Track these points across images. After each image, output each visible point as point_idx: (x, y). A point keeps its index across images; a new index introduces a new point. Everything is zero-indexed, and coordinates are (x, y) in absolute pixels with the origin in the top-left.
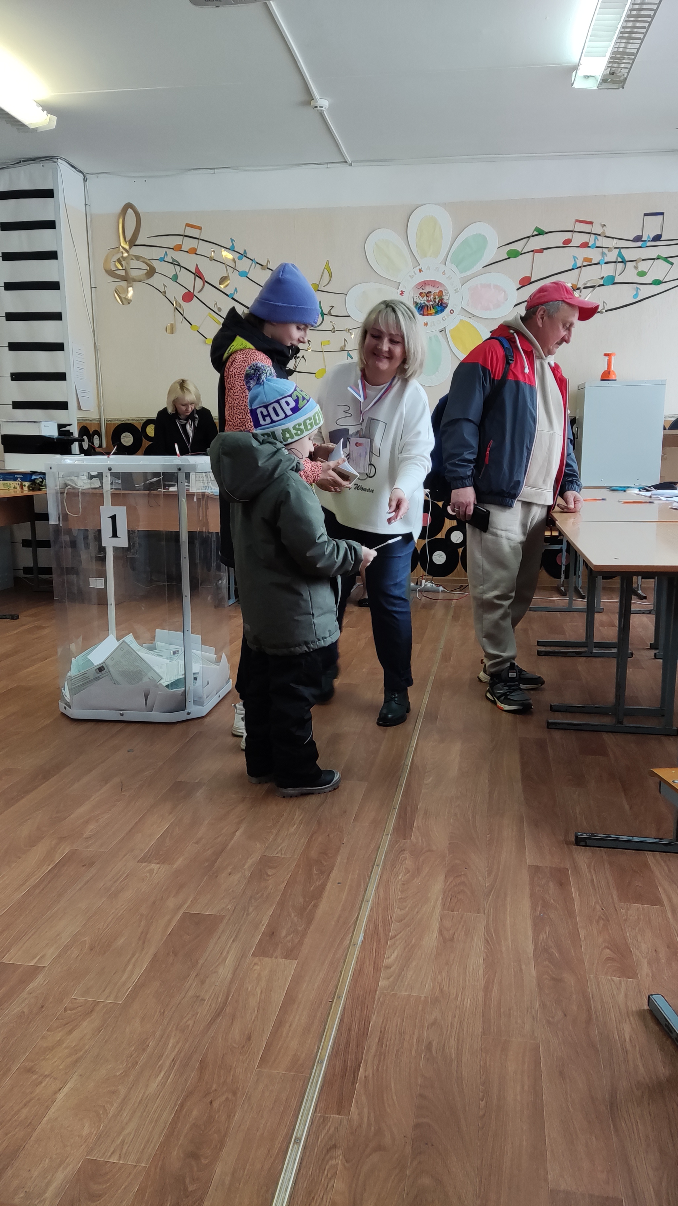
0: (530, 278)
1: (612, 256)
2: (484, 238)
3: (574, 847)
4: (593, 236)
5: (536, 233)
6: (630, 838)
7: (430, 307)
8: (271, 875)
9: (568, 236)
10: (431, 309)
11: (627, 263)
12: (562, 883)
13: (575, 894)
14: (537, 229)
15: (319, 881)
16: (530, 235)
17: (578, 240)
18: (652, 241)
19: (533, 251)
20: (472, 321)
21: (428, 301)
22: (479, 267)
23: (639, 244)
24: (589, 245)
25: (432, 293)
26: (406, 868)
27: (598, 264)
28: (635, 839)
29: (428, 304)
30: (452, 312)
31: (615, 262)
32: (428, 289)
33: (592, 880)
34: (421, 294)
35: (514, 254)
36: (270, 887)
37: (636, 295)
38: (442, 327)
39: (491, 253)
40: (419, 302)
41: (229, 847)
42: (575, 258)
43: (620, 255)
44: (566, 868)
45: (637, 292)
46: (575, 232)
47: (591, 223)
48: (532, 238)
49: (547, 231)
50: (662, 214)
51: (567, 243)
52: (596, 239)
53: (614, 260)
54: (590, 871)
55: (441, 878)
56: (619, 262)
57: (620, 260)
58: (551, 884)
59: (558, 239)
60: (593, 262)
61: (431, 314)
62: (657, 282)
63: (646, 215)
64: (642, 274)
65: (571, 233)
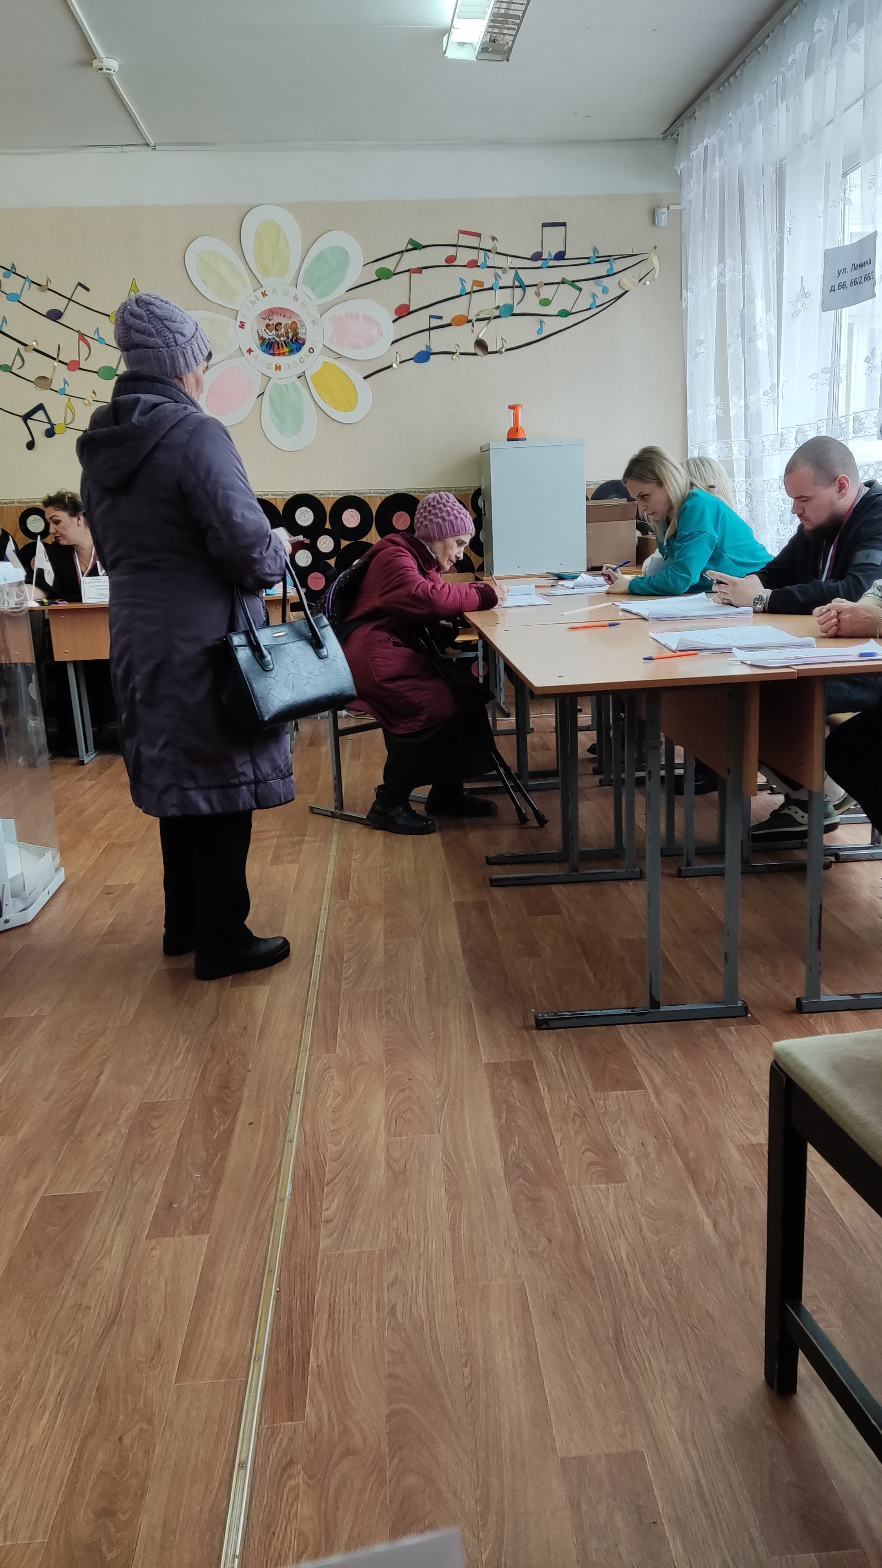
0: (408, 307)
1: (508, 279)
2: (345, 253)
3: (534, 1031)
4: (482, 252)
5: (410, 247)
6: (599, 1013)
7: (282, 344)
8: (158, 1127)
9: (451, 251)
10: (283, 347)
11: (526, 288)
12: (528, 1080)
13: (544, 1091)
14: (411, 241)
15: (224, 1124)
16: (404, 249)
17: (464, 256)
18: (553, 260)
19: (408, 271)
20: (337, 363)
21: (278, 336)
22: (341, 290)
23: (539, 263)
24: (478, 264)
25: (283, 326)
26: (335, 1091)
27: (492, 288)
28: (605, 1012)
29: (278, 339)
30: (311, 351)
31: (512, 287)
32: (276, 319)
33: (562, 1070)
34: (268, 326)
35: (384, 275)
36: (158, 1144)
37: (540, 330)
38: (300, 372)
39: (355, 273)
40: (267, 337)
41: (93, 1099)
42: (462, 281)
43: (517, 277)
44: (529, 1061)
45: (541, 325)
46: (460, 246)
47: (479, 235)
48: (406, 254)
49: (424, 244)
50: (564, 224)
51: (450, 261)
52: (486, 257)
53: (511, 284)
54: (557, 1060)
55: (381, 1096)
56: (516, 287)
57: (517, 284)
58: (514, 1083)
59: (439, 256)
60: (485, 287)
61: (284, 354)
62: (564, 314)
63: (544, 225)
64: (545, 303)
65: (454, 248)
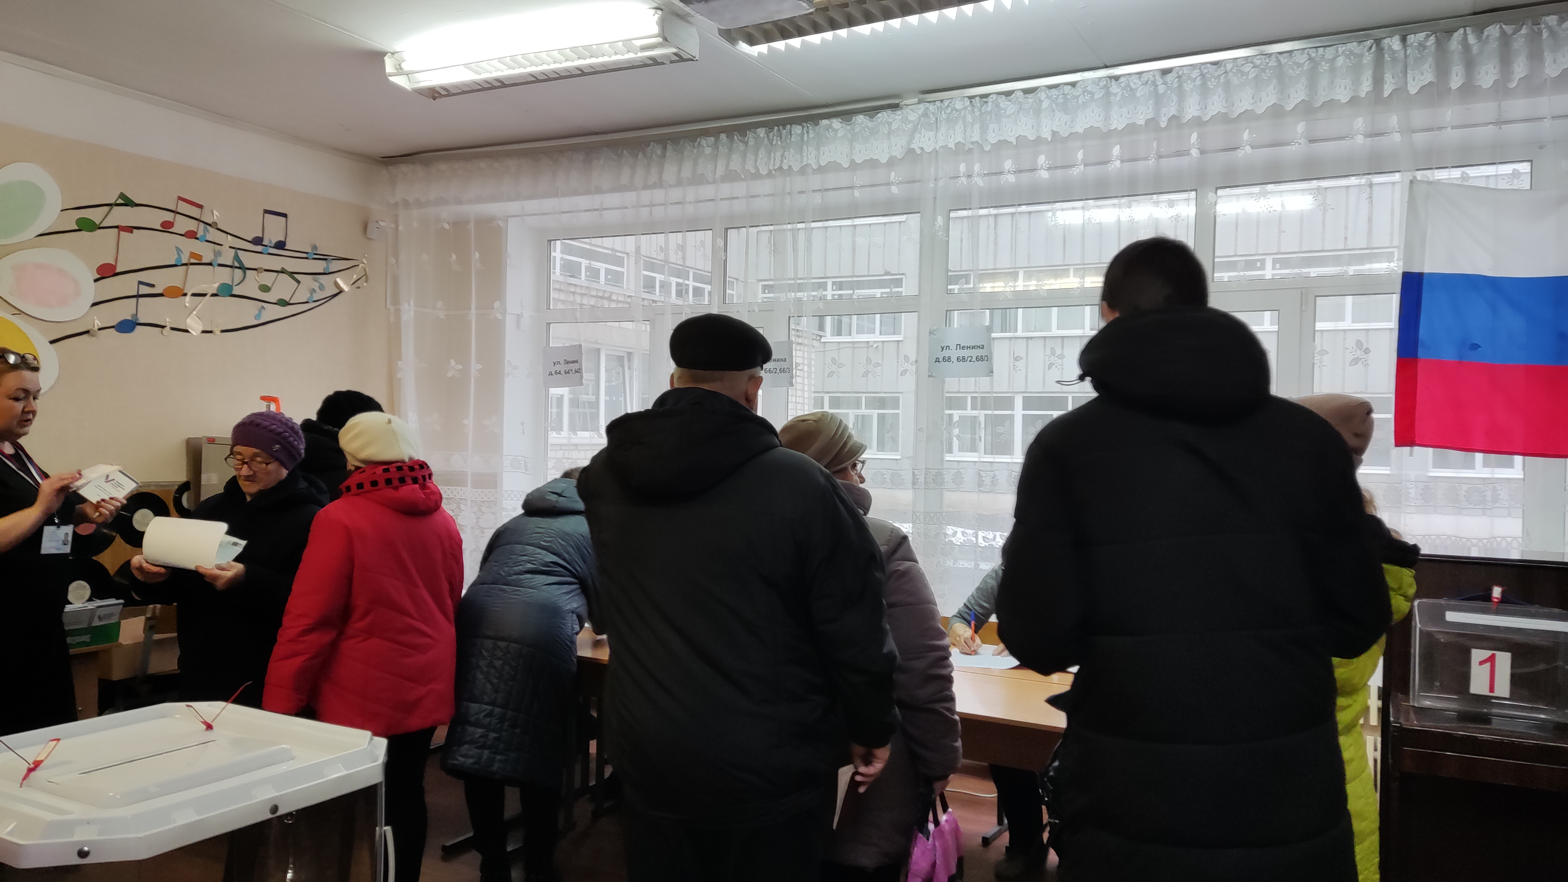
0: (114, 267)
1: (227, 257)
2: (36, 191)
4: (202, 225)
5: (120, 201)
9: (169, 216)
11: (248, 272)
14: (122, 196)
16: (112, 202)
17: (182, 225)
18: (273, 247)
19: (117, 227)
22: (30, 234)
23: (259, 248)
24: (198, 236)
27: (210, 264)
31: (231, 267)
35: (87, 225)
37: (257, 316)
39: (48, 217)
42: (179, 250)
43: (236, 258)
45: (260, 311)
46: (178, 213)
47: (200, 207)
48: (115, 208)
49: (137, 202)
50: (285, 215)
51: (167, 227)
52: (205, 230)
53: (230, 263)
56: (237, 267)
57: (237, 264)
59: (153, 218)
60: (203, 261)
62: (283, 303)
63: (267, 212)
64: (265, 289)
65: (172, 214)
